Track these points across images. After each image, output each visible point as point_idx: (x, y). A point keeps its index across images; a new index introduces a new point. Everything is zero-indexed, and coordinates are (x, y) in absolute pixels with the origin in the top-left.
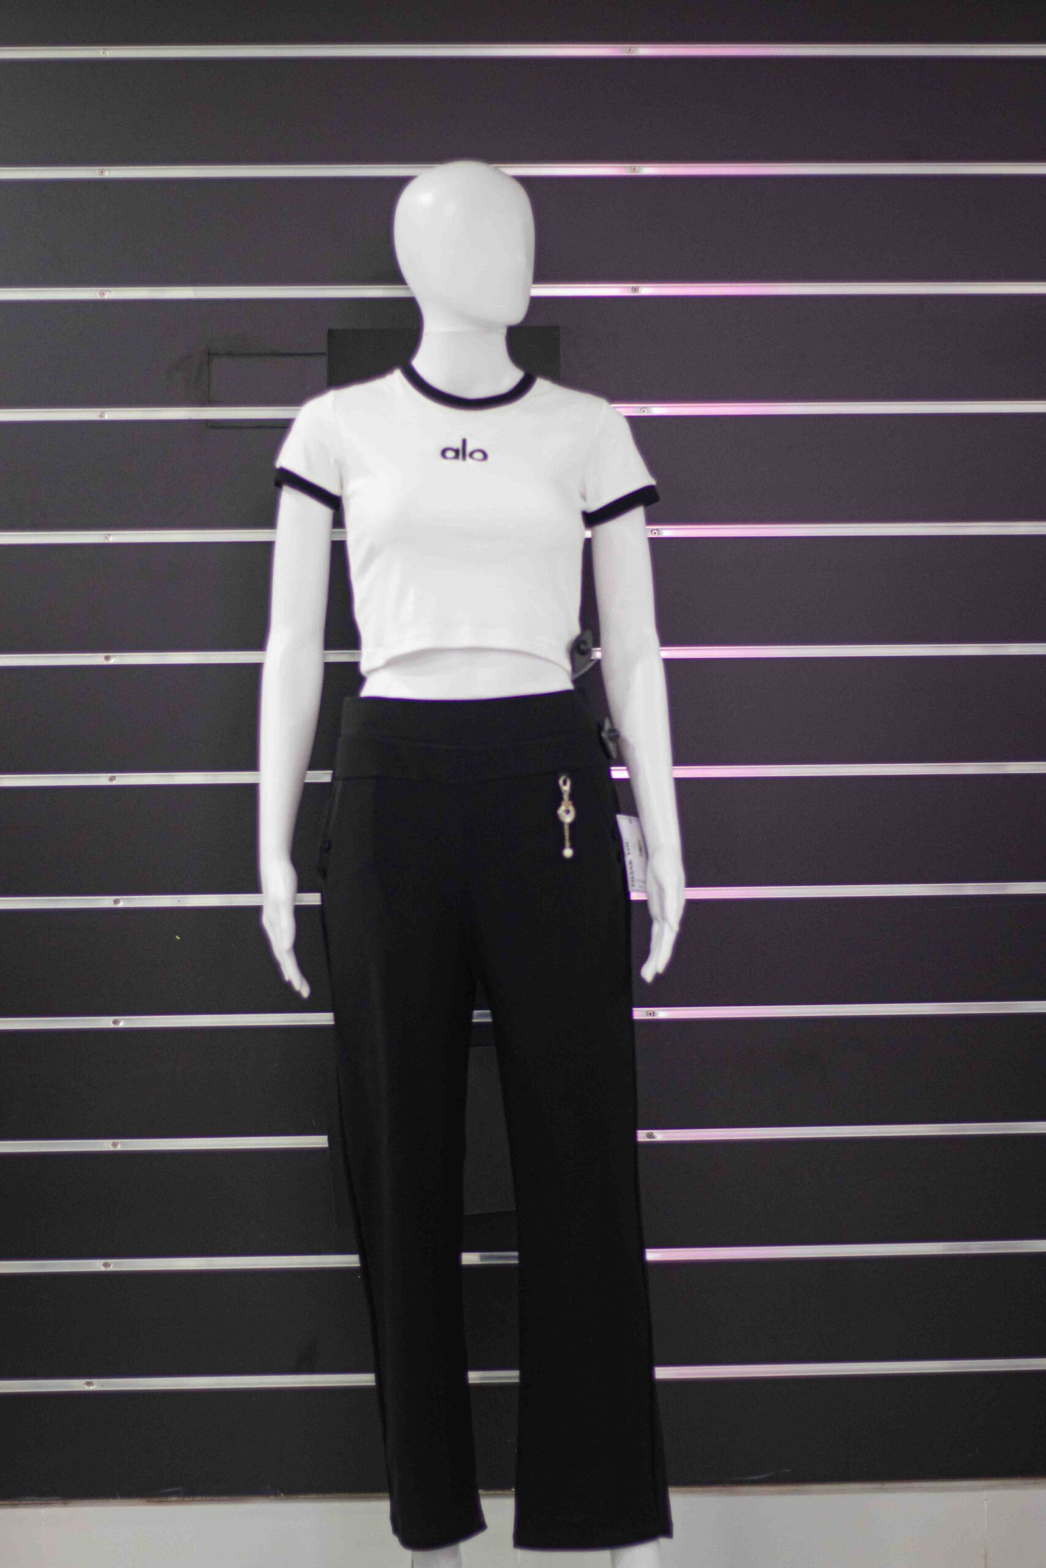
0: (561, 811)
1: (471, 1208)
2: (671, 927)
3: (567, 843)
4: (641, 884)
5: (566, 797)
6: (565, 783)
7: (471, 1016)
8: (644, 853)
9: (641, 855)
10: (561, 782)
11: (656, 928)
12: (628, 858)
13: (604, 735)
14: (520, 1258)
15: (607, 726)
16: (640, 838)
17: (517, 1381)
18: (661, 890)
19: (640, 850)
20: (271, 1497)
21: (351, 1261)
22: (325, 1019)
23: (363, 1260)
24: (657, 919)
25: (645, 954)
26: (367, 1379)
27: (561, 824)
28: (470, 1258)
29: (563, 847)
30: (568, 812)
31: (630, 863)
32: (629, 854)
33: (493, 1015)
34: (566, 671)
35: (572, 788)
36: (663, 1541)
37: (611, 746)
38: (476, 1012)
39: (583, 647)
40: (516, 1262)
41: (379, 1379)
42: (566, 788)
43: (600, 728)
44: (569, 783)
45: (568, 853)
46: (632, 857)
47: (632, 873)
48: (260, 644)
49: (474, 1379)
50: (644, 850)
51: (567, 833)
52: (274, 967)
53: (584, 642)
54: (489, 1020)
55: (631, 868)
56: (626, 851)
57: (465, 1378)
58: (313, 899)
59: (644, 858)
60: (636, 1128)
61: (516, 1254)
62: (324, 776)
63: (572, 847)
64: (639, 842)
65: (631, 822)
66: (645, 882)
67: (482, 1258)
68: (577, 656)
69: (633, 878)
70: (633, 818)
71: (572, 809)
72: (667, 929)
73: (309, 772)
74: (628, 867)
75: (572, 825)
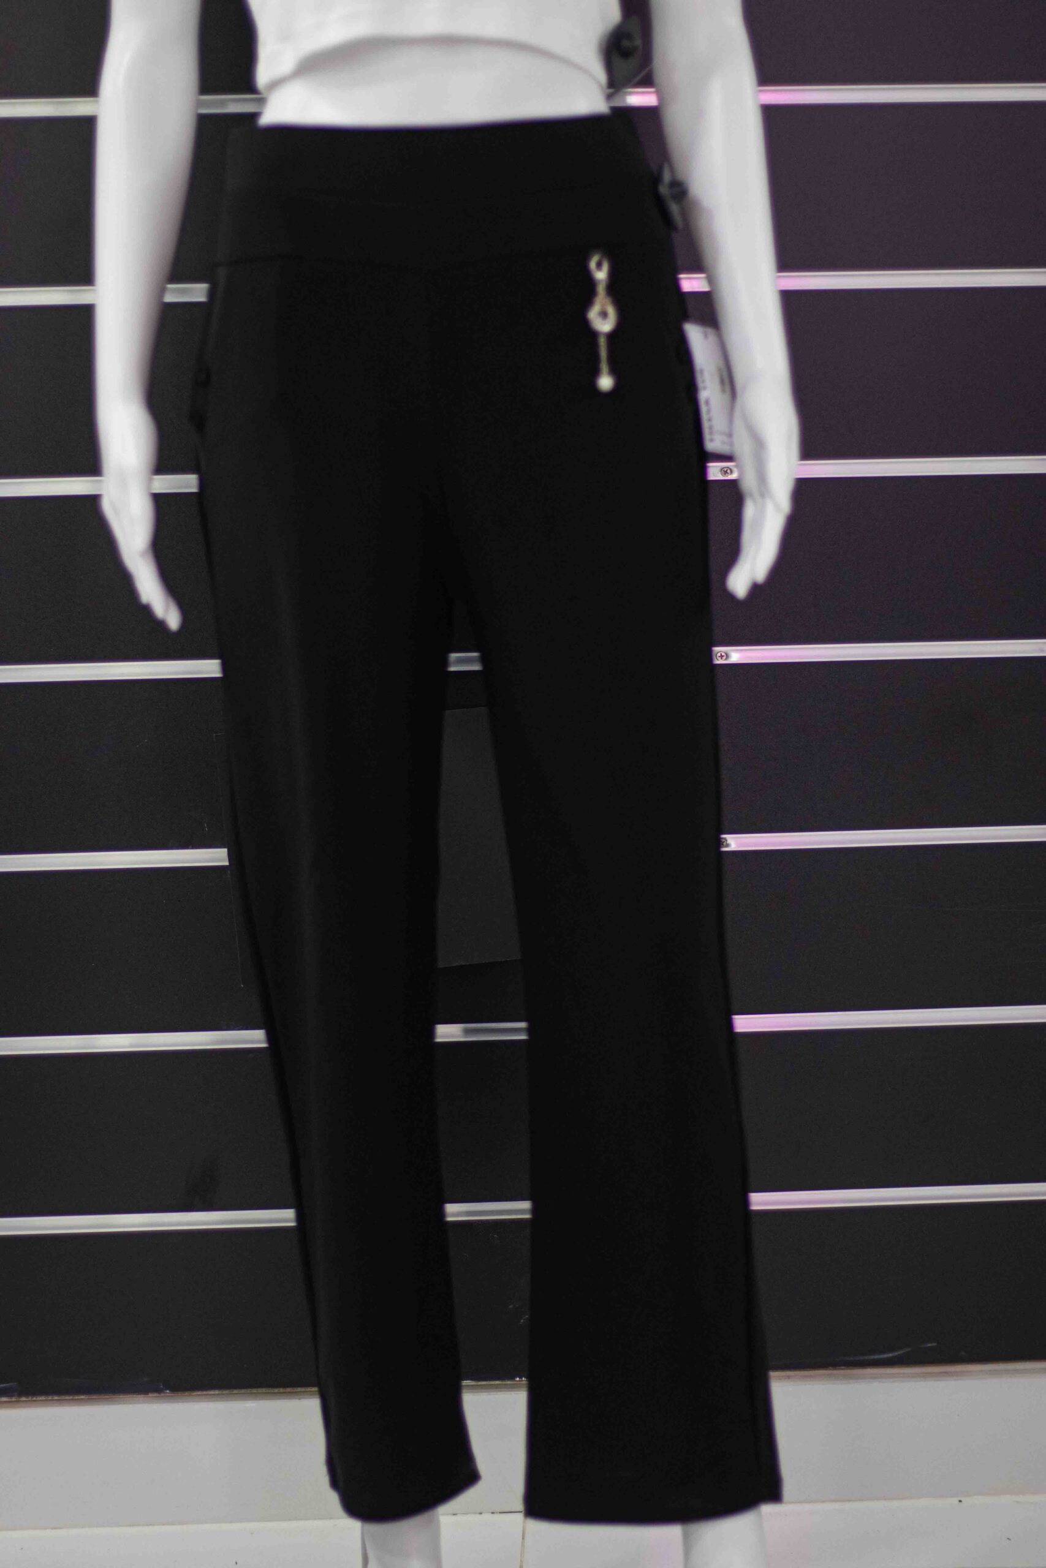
0: (593, 314)
1: (448, 957)
2: (777, 508)
3: (604, 367)
4: (725, 439)
5: (601, 290)
6: (599, 265)
7: (445, 663)
8: (728, 387)
9: (723, 391)
10: (593, 265)
11: (750, 511)
12: (703, 395)
13: (663, 190)
14: (530, 1031)
15: (667, 177)
16: (721, 363)
17: (528, 1216)
18: (759, 444)
19: (722, 382)
20: (150, 1395)
21: (254, 1038)
22: (209, 668)
23: (270, 1038)
24: (751, 495)
25: (733, 553)
26: (284, 1217)
27: (594, 335)
28: (447, 1033)
29: (596, 373)
30: (604, 314)
31: (707, 402)
32: (705, 388)
33: (483, 660)
34: (598, 82)
35: (613, 275)
36: (767, 1509)
37: (674, 208)
38: (454, 656)
39: (625, 43)
40: (523, 1037)
41: (300, 1217)
42: (601, 275)
43: (656, 180)
44: (605, 267)
45: (606, 382)
46: (709, 393)
47: (710, 420)
48: (89, 86)
49: (454, 1215)
50: (729, 382)
51: (603, 353)
52: (125, 580)
53: (629, 36)
54: (477, 667)
55: (709, 411)
56: (700, 383)
57: (442, 1214)
58: (186, 483)
59: (727, 396)
60: (720, 829)
61: (523, 1025)
62: (196, 292)
63: (614, 371)
64: (719, 370)
65: (706, 336)
66: (730, 435)
67: (467, 1032)
68: (618, 61)
69: (711, 428)
70: (710, 331)
71: (611, 311)
72: (770, 508)
73: (169, 286)
74: (704, 409)
75: (611, 336)
